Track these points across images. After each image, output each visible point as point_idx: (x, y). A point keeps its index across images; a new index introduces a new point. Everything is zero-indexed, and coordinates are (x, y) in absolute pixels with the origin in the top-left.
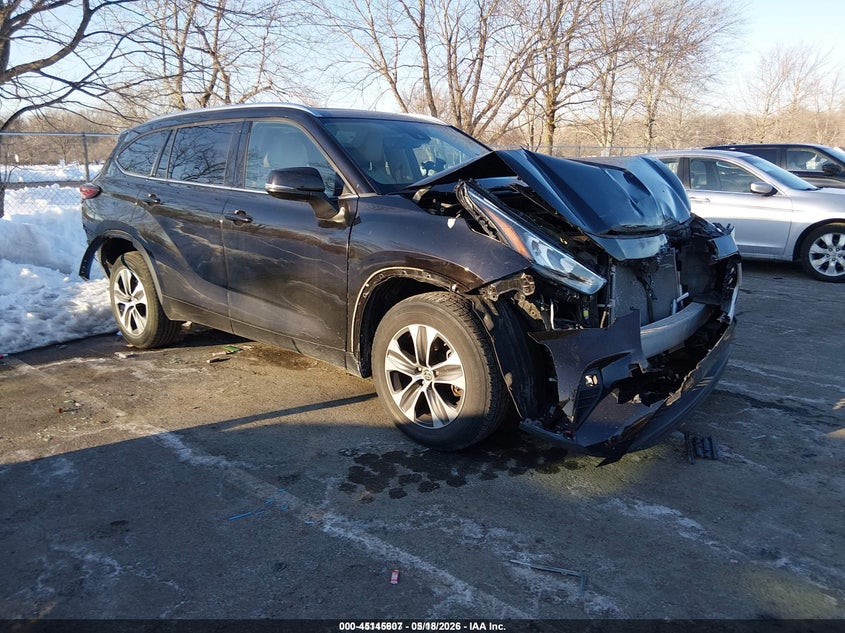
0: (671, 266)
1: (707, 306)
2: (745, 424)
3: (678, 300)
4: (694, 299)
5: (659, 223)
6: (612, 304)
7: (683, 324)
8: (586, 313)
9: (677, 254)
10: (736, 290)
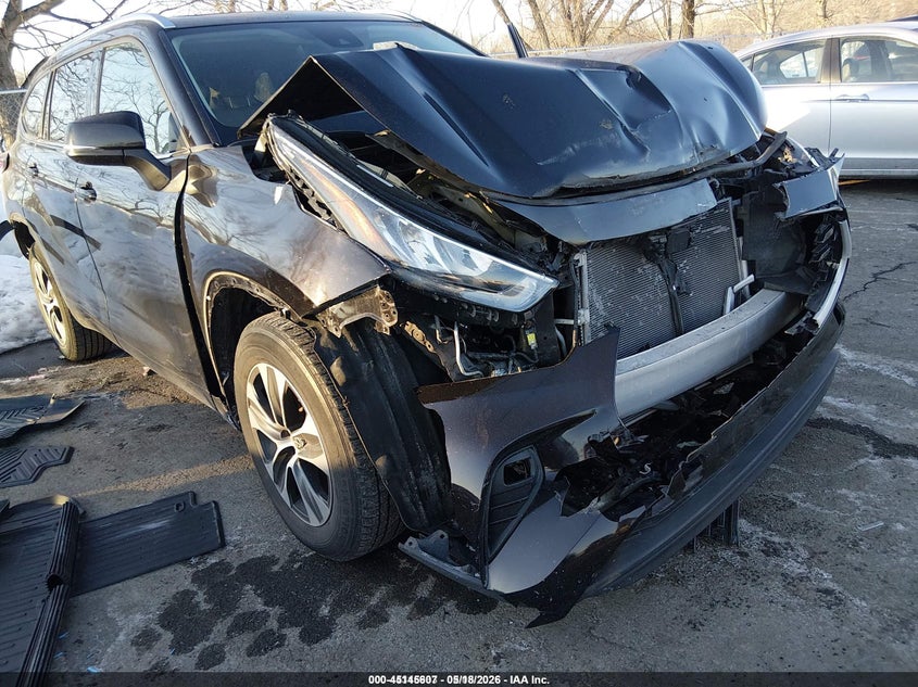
0: (724, 229)
1: (789, 295)
2: (852, 495)
3: (737, 287)
4: (766, 284)
5: (684, 159)
6: (584, 316)
7: (733, 336)
8: (531, 339)
9: (735, 208)
10: (841, 268)
